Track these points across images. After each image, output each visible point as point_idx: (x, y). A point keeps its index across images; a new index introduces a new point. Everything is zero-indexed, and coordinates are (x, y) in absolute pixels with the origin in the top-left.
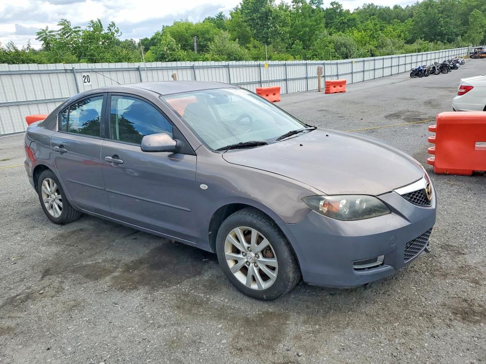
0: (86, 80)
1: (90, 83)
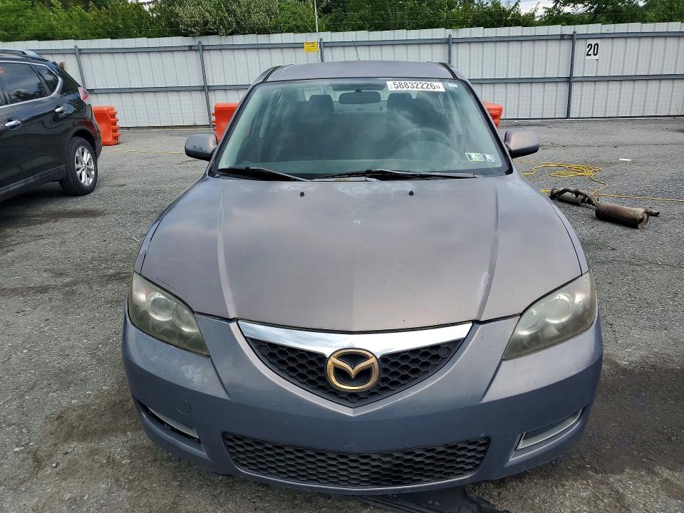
0: (591, 52)
1: (597, 57)
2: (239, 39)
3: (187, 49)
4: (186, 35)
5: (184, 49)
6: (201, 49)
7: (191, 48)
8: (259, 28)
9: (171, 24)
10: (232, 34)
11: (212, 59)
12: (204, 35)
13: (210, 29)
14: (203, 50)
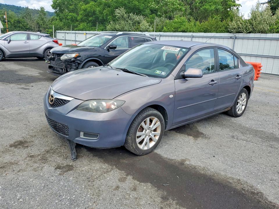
2: (252, 35)
3: (230, 38)
4: (230, 33)
5: (229, 38)
6: (235, 38)
7: (231, 38)
8: (262, 31)
9: (226, 28)
10: (250, 33)
11: (238, 42)
12: (237, 33)
13: (240, 30)
14: (236, 39)
